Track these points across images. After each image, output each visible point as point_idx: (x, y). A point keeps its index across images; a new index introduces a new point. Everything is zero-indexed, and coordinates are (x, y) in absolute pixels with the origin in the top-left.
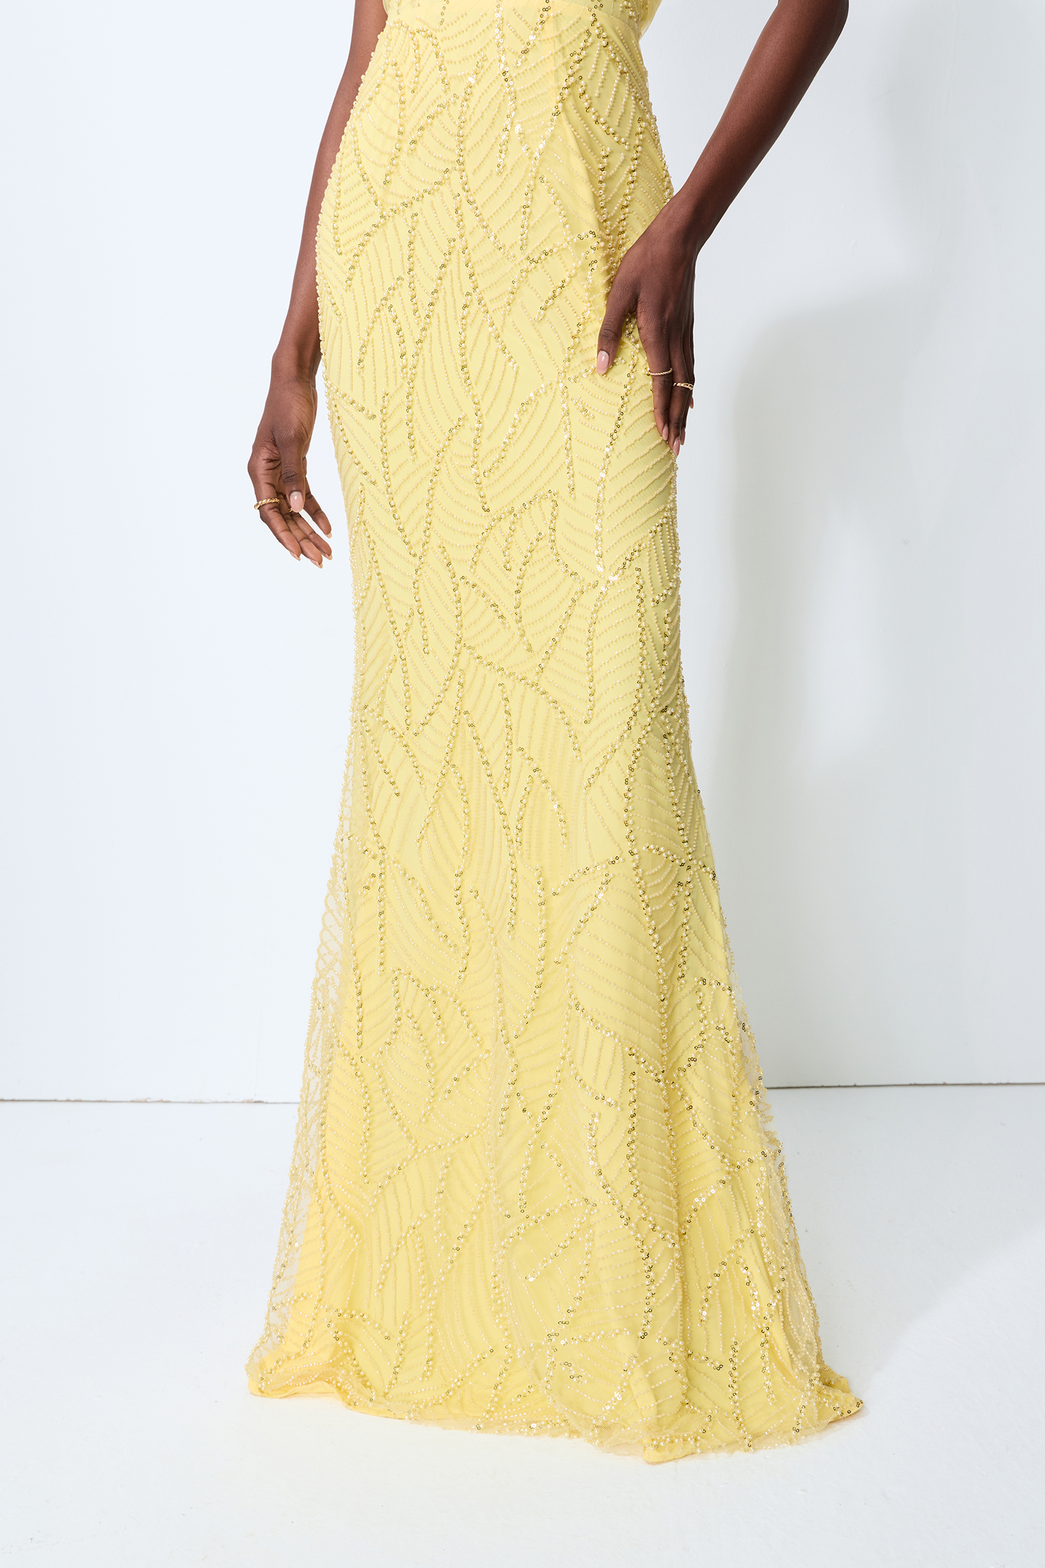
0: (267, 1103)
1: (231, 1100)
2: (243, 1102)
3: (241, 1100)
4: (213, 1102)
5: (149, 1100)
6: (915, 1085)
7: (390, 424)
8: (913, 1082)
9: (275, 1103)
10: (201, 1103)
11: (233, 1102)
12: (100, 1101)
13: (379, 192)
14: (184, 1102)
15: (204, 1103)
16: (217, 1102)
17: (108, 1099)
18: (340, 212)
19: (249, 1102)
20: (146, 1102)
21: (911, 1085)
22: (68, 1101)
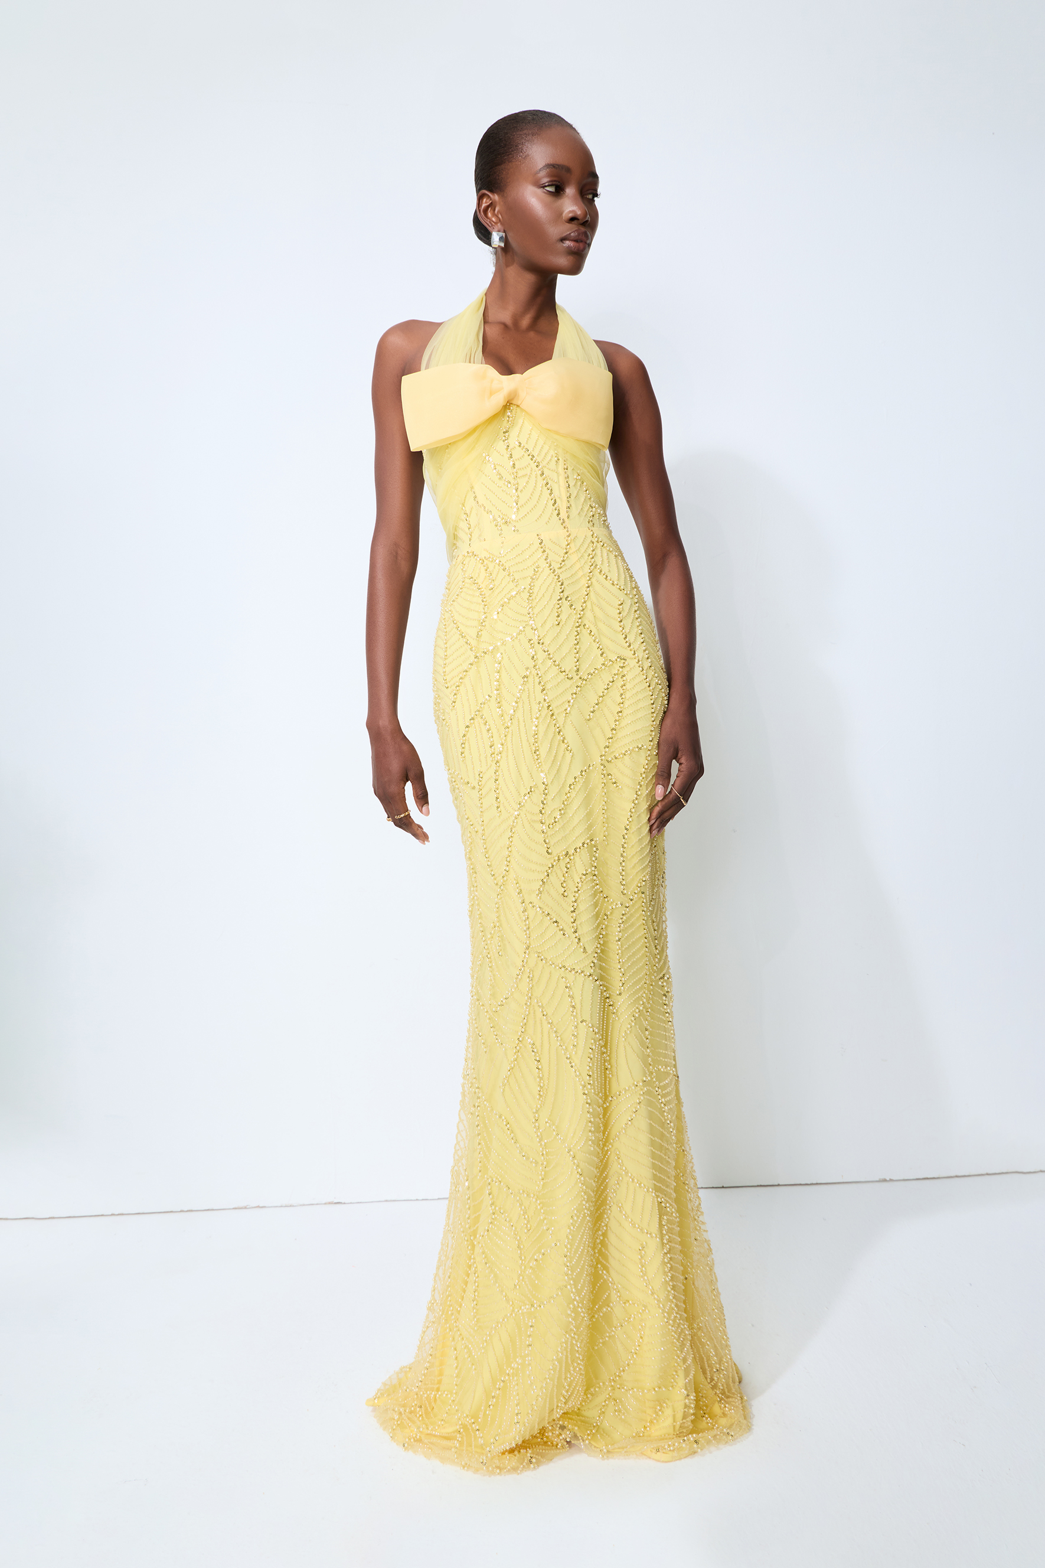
0: (344, 1203)
1: (316, 1203)
2: (325, 1204)
3: (324, 1202)
4: (301, 1205)
5: (248, 1207)
6: (761, 1186)
7: (483, 792)
8: (759, 1184)
9: (351, 1203)
10: (291, 1206)
11: (317, 1204)
12: (208, 1210)
13: (473, 643)
14: (277, 1207)
15: (293, 1206)
16: (304, 1205)
17: (214, 1208)
18: (447, 661)
19: (329, 1203)
20: (246, 1208)
21: (758, 1186)
22: (181, 1211)
